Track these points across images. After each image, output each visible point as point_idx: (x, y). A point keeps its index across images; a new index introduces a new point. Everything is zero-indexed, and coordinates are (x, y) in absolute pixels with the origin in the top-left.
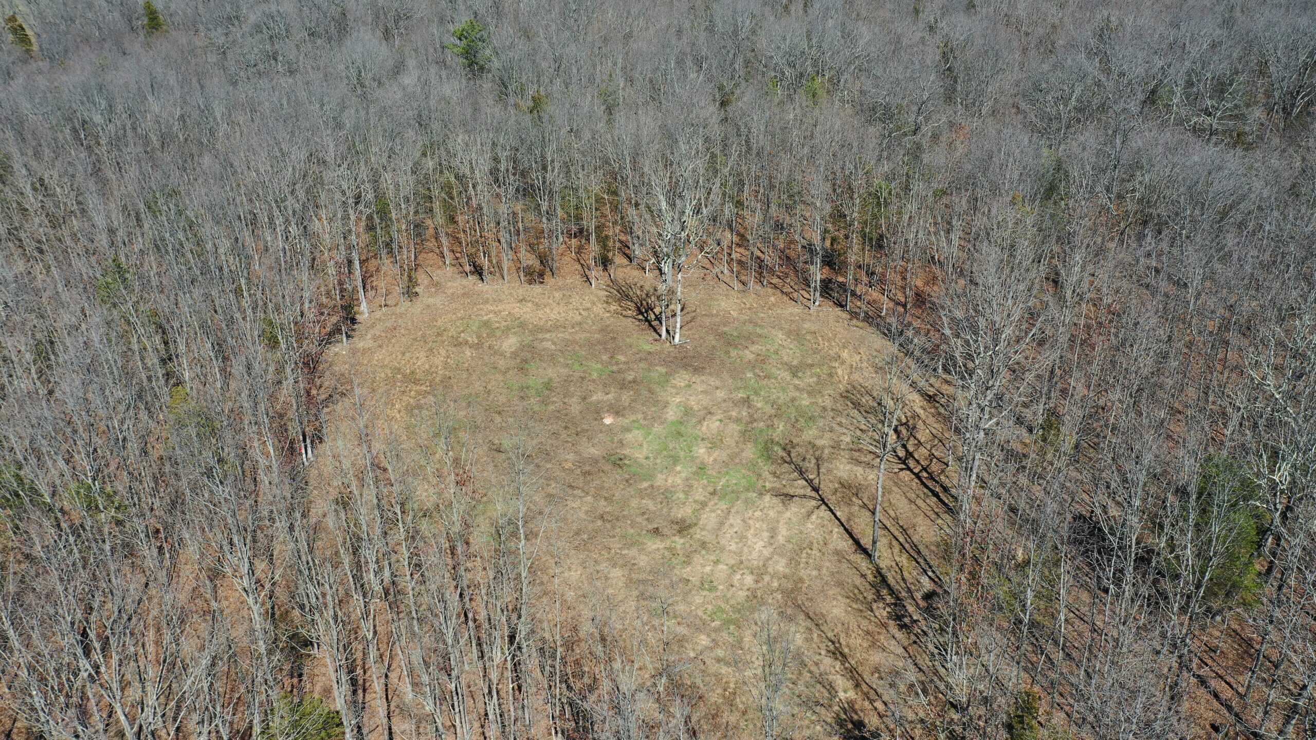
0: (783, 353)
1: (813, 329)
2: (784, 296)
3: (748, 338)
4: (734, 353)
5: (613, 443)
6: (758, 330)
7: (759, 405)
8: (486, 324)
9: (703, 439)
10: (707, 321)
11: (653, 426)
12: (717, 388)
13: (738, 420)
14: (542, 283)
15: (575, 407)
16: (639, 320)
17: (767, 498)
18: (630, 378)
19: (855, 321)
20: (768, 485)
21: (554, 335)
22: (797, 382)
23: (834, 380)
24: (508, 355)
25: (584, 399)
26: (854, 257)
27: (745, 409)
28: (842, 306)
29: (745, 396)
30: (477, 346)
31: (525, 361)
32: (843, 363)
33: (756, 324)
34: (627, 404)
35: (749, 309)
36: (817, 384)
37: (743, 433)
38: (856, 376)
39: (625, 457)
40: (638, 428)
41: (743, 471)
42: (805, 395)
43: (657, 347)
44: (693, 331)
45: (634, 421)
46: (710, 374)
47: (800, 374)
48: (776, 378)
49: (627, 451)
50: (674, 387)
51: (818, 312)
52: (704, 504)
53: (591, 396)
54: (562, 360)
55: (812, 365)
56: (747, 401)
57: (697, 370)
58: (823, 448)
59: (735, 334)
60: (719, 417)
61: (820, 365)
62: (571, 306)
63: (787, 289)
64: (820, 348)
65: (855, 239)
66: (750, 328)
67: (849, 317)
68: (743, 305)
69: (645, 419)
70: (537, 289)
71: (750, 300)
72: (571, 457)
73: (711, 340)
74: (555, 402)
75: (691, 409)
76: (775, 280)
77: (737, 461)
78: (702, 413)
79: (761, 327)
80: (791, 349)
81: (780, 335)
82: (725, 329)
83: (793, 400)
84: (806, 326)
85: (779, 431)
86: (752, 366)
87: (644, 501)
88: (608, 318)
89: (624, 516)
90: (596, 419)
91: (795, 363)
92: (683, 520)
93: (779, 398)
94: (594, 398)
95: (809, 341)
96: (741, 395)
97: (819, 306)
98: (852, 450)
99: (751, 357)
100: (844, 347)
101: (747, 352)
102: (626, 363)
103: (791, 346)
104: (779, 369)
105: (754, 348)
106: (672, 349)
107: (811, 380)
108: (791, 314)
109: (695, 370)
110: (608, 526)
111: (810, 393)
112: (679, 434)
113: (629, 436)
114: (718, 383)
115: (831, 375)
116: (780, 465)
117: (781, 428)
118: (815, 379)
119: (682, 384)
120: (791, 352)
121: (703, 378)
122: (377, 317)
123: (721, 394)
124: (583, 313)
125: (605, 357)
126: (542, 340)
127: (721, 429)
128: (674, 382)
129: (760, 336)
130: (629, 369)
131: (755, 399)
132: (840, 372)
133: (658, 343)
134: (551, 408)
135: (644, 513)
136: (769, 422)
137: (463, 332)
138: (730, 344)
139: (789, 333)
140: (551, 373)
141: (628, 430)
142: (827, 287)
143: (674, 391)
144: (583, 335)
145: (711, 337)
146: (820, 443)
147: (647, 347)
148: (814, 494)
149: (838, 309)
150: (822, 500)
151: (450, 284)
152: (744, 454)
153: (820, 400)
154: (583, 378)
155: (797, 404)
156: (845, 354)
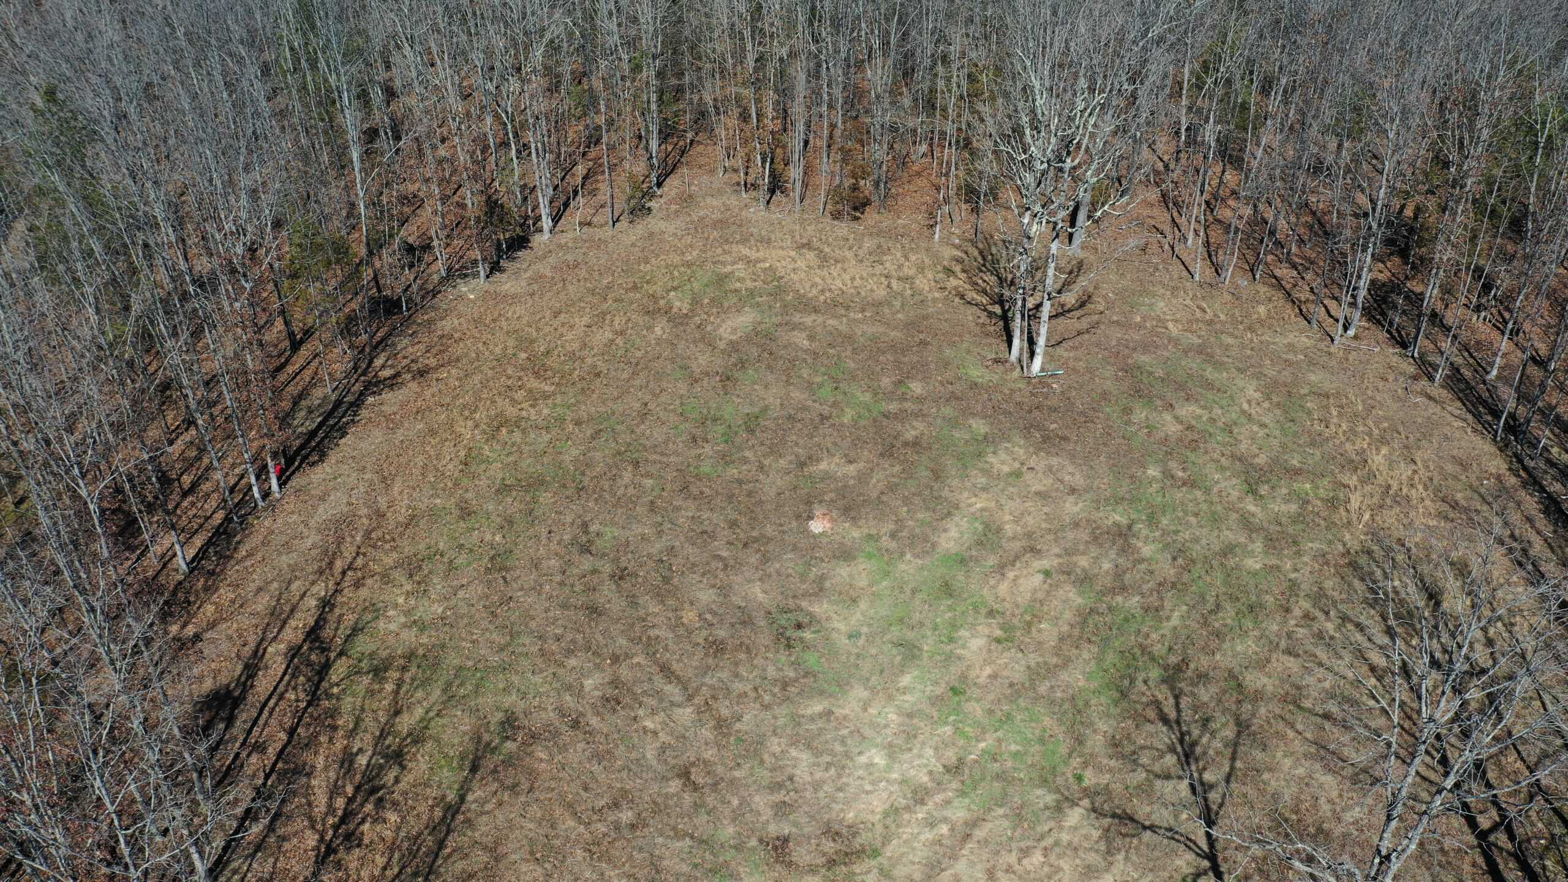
0: (1243, 432)
1: (1327, 386)
2: (1289, 305)
3: (1181, 387)
4: (1140, 414)
5: (803, 581)
6: (1210, 373)
7: (1147, 550)
8: (721, 280)
9: (991, 613)
10: (1117, 334)
11: (902, 554)
12: (1073, 491)
13: (1084, 580)
14: (857, 219)
15: (773, 484)
16: (991, 315)
17: (1075, 816)
18: (910, 435)
19: (1424, 382)
20: (1090, 778)
21: (820, 319)
22: (1252, 508)
23: (1336, 518)
24: (722, 345)
25: (802, 465)
26: (1449, 254)
27: (1112, 554)
28: (1404, 345)
29: (1124, 521)
30: (679, 321)
31: (742, 364)
32: (1369, 478)
33: (1210, 358)
34: (875, 495)
35: (1210, 323)
36: (1295, 519)
37: (1085, 616)
38: (1390, 518)
39: (813, 619)
40: (870, 556)
41: (1047, 721)
42: (1258, 546)
43: (993, 377)
44: (1079, 353)
45: (870, 536)
46: (1072, 456)
47: (1264, 490)
48: (1207, 491)
49: (820, 608)
50: (986, 472)
51: (1348, 350)
52: (919, 795)
53: (819, 460)
54: (805, 373)
55: (1298, 472)
56: (1123, 535)
57: (1049, 442)
58: (1258, 696)
59: (1160, 373)
60: (1045, 564)
61: (1316, 475)
62: (879, 269)
63: (1304, 295)
64: (1327, 433)
65: (1462, 216)
66: (1193, 363)
67: (1412, 370)
68: (1199, 314)
69: (893, 535)
70: (843, 228)
71: (1218, 307)
72: (706, 596)
73: (1107, 378)
74: (745, 461)
75: (999, 530)
76: (1284, 272)
77: (1043, 689)
78: (1017, 545)
79: (1219, 366)
80: (1263, 426)
81: (1252, 392)
82: (1144, 358)
83: (1228, 550)
84: (1313, 377)
85: (1167, 628)
86: (1168, 449)
87: (794, 753)
88: (934, 300)
89: (732, 782)
90: (798, 517)
91: (1261, 460)
92: (854, 830)
93: (1197, 540)
94: (823, 466)
95: (1309, 413)
96: (1119, 517)
97: (1356, 337)
98: (1327, 716)
99: (1173, 428)
100: (1383, 441)
101: (1168, 417)
102: (920, 400)
103: (1265, 420)
104: (1223, 469)
105: (1187, 410)
106: (1021, 385)
107: (1283, 507)
108: (1291, 347)
109: (1046, 439)
110: (688, 798)
111: (1271, 543)
112: (947, 589)
113: (843, 571)
114: (1079, 480)
115: (1332, 503)
116: (1140, 719)
117: (1175, 621)
118: (1293, 508)
119: (1006, 469)
120: (1261, 433)
121: (1054, 461)
122: (563, 242)
123: (1072, 507)
124: (895, 284)
125: (886, 382)
126: (795, 327)
127: (1040, 595)
128: (991, 459)
129: (1209, 385)
130: (919, 415)
131: (1145, 532)
132: (1355, 501)
133: (1000, 368)
134: (733, 472)
135: (777, 786)
136: (1153, 600)
137: (675, 289)
138: (1138, 393)
139: (1270, 388)
140: (772, 397)
141: (846, 554)
142: (1384, 300)
143: (982, 480)
144: (871, 329)
145: (1109, 371)
146: (1254, 680)
147: (976, 373)
148: (1198, 832)
149: (1393, 351)
150: (1212, 857)
151: (709, 200)
152: (1064, 676)
153: (1288, 565)
154: (823, 418)
155: (1231, 562)
156: (1378, 459)
